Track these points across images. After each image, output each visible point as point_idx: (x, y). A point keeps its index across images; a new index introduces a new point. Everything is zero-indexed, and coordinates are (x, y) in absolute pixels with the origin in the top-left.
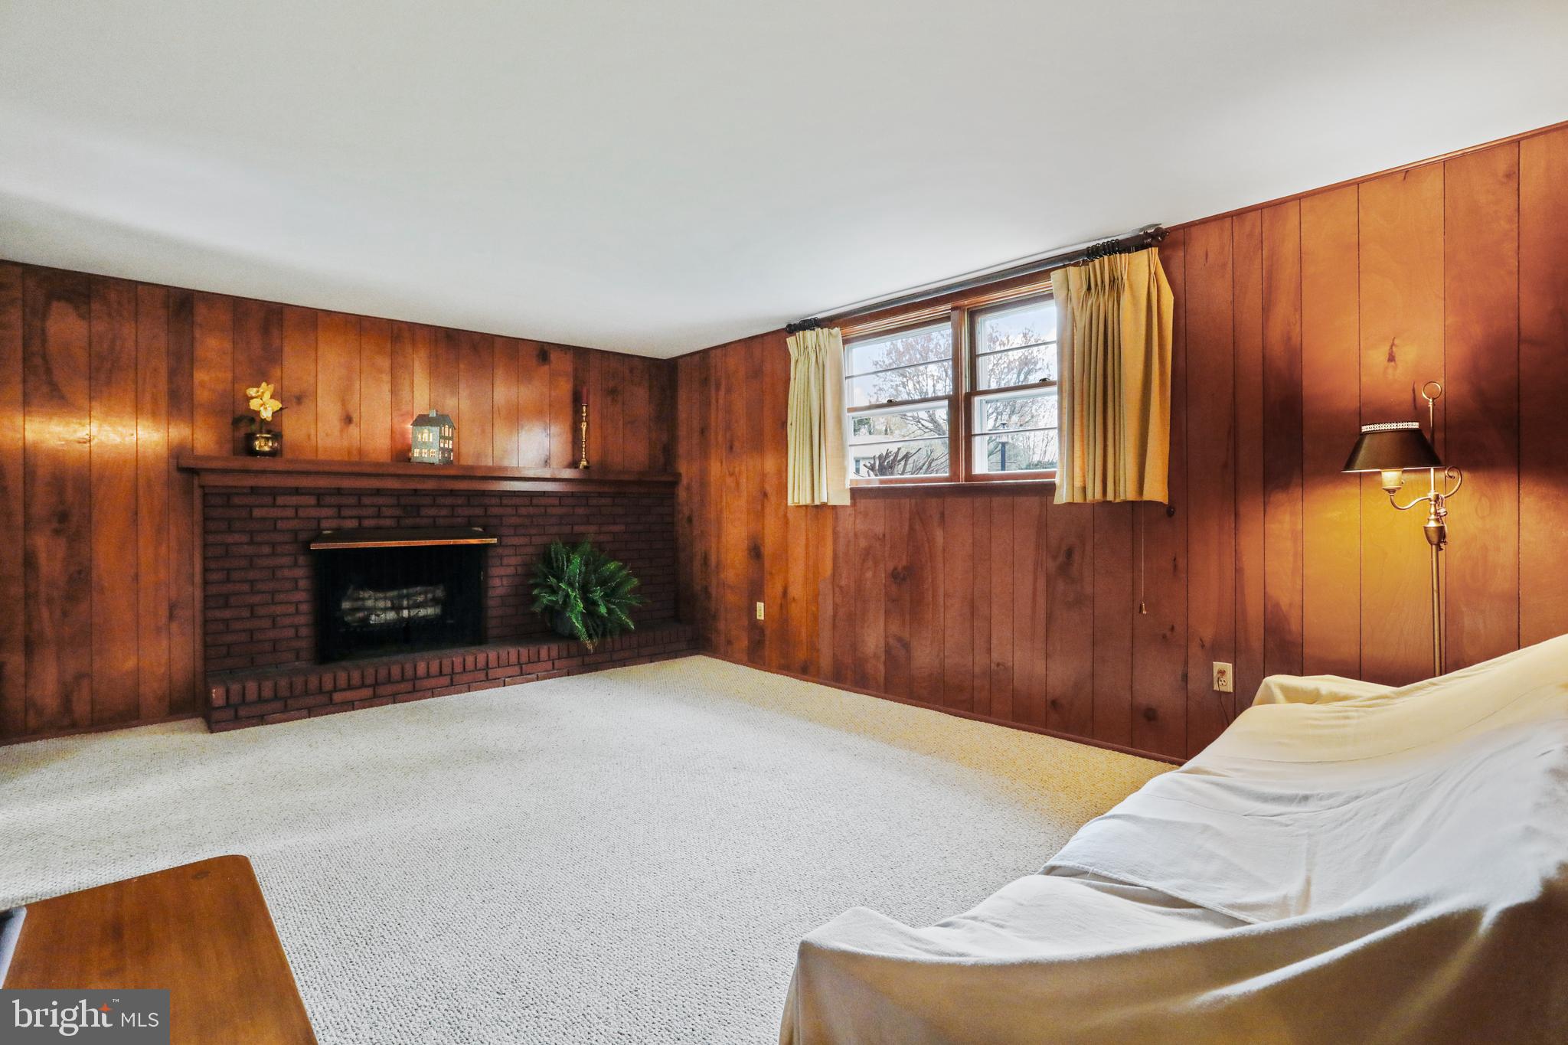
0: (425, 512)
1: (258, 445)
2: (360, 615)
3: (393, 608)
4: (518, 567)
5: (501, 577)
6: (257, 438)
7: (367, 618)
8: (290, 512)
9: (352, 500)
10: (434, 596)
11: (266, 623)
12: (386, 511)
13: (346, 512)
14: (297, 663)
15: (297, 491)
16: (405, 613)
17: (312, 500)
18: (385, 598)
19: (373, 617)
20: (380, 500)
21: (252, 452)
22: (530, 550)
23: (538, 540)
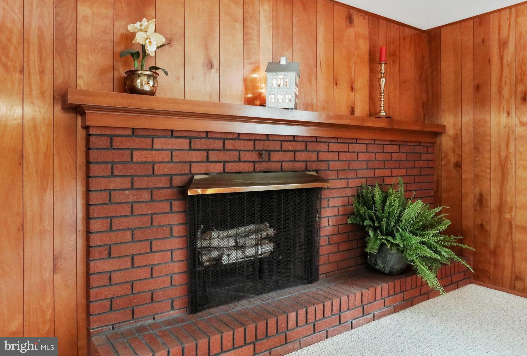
0: (276, 156)
1: (139, 83)
2: (215, 254)
3: (237, 247)
4: (340, 208)
5: (328, 218)
6: (139, 76)
7: (220, 257)
8: (165, 156)
9: (218, 144)
10: (267, 235)
11: (144, 273)
12: (245, 156)
13: (213, 156)
14: (172, 312)
15: (172, 133)
16: (250, 252)
17: (184, 143)
18: (228, 237)
19: (225, 257)
20: (241, 145)
21: (134, 90)
22: (349, 192)
23: (354, 183)
